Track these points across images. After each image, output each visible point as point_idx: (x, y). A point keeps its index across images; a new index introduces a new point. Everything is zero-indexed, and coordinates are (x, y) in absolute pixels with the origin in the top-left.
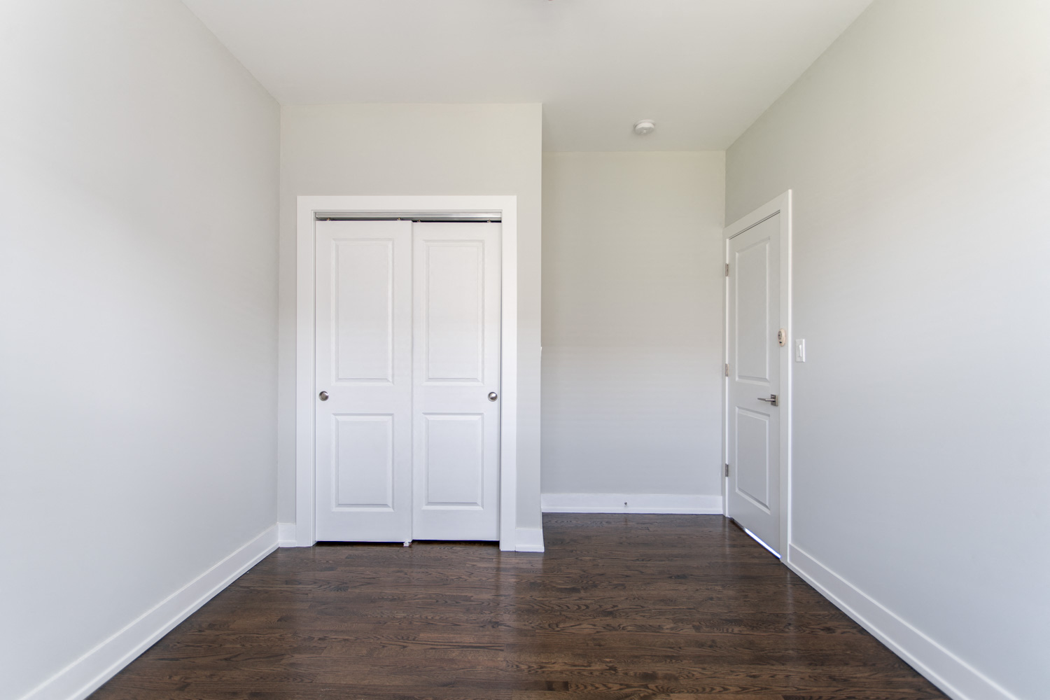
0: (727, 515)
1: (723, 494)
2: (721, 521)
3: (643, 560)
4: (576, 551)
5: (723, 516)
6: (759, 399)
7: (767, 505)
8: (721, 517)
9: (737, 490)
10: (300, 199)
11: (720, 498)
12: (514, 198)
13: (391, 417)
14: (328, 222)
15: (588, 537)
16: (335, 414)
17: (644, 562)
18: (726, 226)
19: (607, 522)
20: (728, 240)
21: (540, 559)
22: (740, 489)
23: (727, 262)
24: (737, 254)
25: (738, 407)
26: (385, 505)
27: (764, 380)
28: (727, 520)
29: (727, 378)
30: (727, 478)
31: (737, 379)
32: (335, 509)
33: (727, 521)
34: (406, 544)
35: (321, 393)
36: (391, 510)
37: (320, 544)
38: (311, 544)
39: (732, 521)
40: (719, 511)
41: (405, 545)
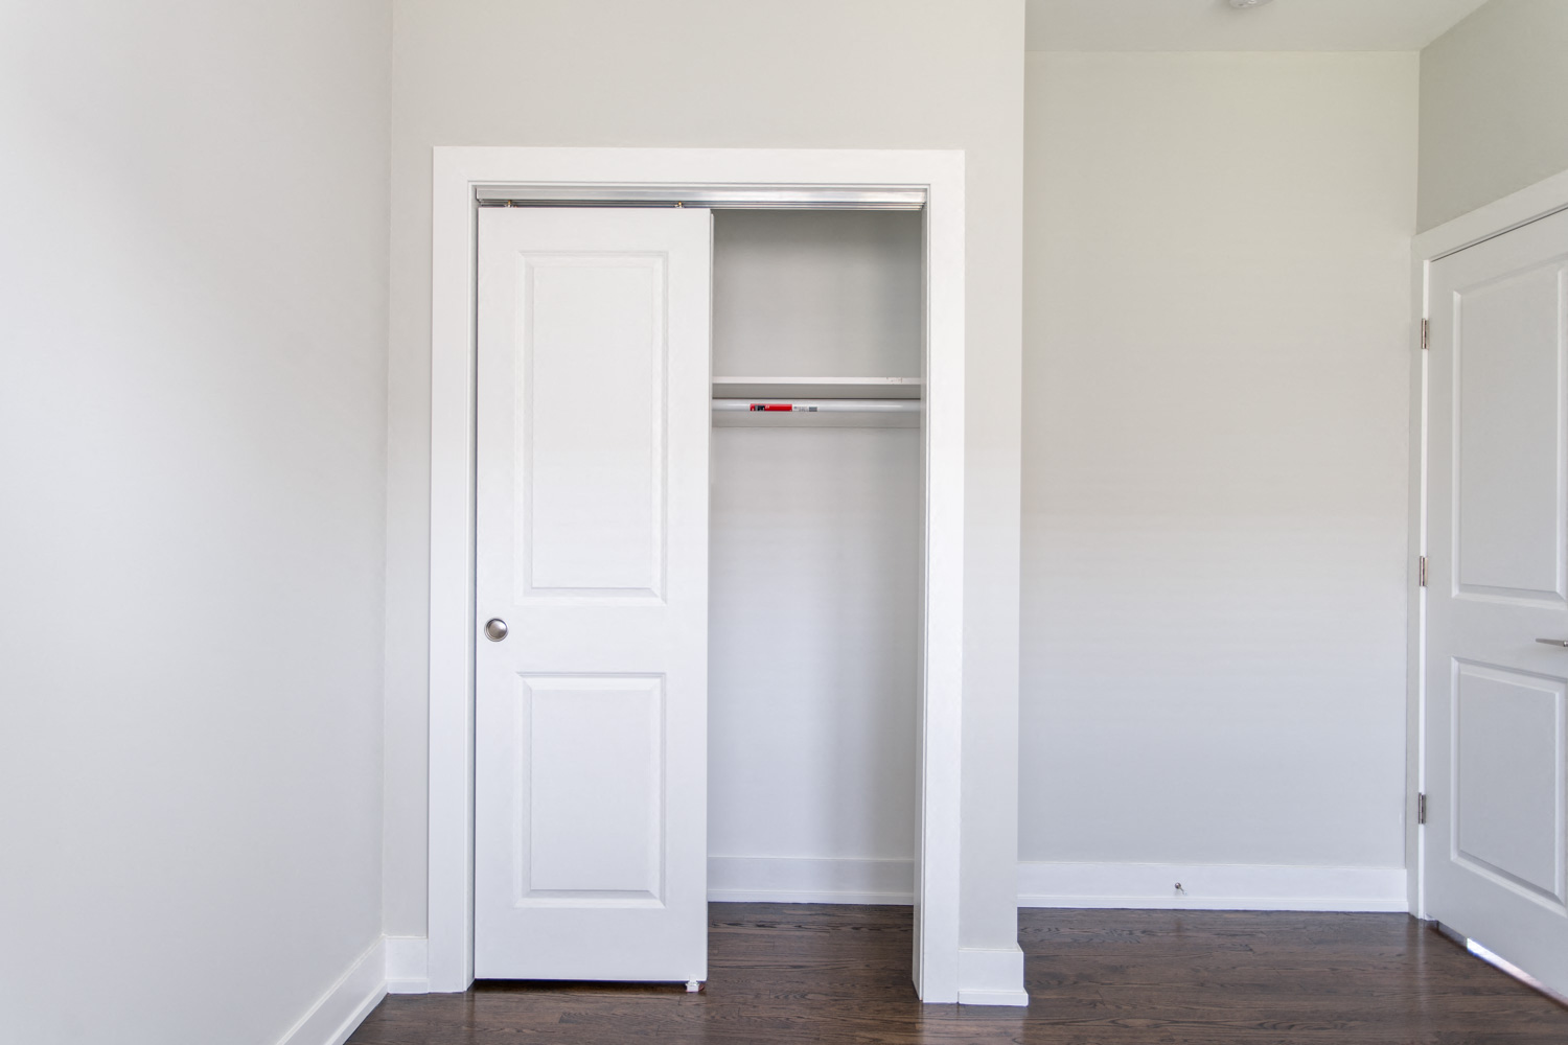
0: (1421, 915)
1: (1409, 861)
2: (1401, 931)
3: (1274, 1027)
4: (1102, 1002)
5: (1412, 919)
6: (1539, 640)
7: (1557, 893)
8: (1406, 920)
9: (1454, 856)
10: (443, 154)
11: (1403, 873)
12: (960, 156)
13: (657, 681)
14: (509, 210)
15: (1117, 970)
16: (523, 674)
17: (1278, 1032)
18: (1418, 233)
19: (1144, 932)
20: (1427, 264)
21: (1017, 1025)
22: (1462, 854)
23: (1426, 316)
24: (1457, 297)
25: (1458, 659)
26: (644, 893)
27: (1551, 594)
28: (1421, 925)
29: (1423, 590)
30: (1421, 827)
31: (1455, 592)
32: (524, 903)
33: (1421, 931)
34: (693, 987)
35: (490, 624)
36: (657, 904)
37: (480, 985)
38: (462, 985)
39: (1435, 929)
40: (1400, 904)
41: (689, 989)
